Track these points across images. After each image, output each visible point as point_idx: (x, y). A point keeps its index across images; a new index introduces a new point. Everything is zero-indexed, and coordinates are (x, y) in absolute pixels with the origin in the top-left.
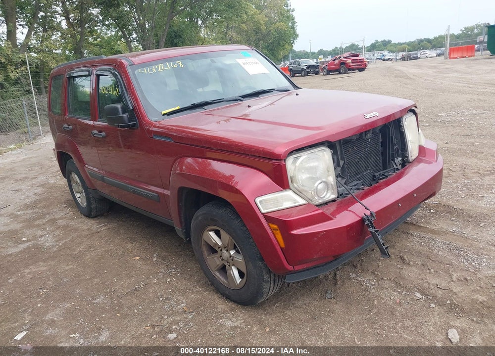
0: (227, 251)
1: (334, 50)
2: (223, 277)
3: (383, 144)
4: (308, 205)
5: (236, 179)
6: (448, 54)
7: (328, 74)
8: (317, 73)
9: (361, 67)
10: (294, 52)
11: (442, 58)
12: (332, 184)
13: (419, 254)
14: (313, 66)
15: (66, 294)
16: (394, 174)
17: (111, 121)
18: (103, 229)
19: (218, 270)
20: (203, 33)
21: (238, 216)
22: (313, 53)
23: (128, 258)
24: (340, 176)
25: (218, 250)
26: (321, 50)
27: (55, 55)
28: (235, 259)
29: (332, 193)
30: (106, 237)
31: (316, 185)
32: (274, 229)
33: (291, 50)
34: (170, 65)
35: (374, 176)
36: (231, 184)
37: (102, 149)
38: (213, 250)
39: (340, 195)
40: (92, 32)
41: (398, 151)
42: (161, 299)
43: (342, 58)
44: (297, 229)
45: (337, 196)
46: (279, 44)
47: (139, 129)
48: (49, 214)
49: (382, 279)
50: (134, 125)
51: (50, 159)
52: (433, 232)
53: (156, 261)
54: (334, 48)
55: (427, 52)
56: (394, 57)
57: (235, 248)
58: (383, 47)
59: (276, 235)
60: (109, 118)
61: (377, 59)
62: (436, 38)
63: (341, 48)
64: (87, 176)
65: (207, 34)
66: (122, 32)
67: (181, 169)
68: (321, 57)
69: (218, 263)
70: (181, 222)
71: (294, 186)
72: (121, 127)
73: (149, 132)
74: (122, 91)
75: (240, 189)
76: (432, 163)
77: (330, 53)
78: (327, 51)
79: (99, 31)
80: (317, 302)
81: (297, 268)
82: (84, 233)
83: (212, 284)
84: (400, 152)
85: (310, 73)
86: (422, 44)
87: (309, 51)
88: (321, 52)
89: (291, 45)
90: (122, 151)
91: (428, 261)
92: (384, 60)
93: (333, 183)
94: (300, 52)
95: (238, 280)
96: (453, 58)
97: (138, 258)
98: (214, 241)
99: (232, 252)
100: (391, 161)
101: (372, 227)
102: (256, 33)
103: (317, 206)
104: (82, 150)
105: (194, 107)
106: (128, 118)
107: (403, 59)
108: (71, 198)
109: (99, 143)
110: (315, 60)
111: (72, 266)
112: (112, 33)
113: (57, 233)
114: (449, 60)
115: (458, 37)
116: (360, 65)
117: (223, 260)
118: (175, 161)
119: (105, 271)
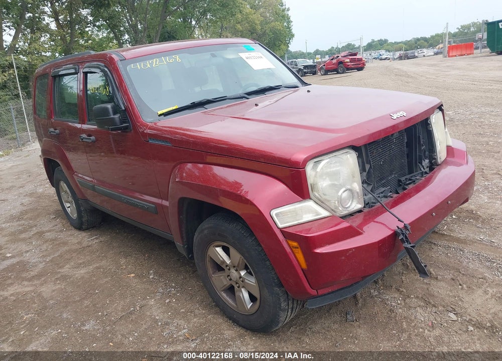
0: (236, 270)
1: (330, 50)
2: (230, 298)
3: (409, 145)
4: (332, 217)
5: (245, 188)
6: (446, 52)
7: (326, 74)
8: (314, 73)
9: (359, 66)
10: (289, 52)
11: (440, 56)
12: (357, 193)
13: (447, 267)
14: (310, 66)
15: (52, 319)
16: (423, 178)
17: (100, 123)
18: (94, 242)
19: (225, 291)
20: (197, 33)
21: (252, 234)
22: (309, 54)
23: (122, 276)
24: (366, 182)
25: (226, 269)
26: (317, 50)
27: (44, 57)
28: (246, 281)
29: (359, 203)
30: (98, 251)
31: (340, 194)
32: (293, 247)
33: (287, 50)
34: (166, 60)
35: (400, 181)
36: (241, 193)
37: (94, 155)
38: (219, 267)
39: (367, 204)
40: (83, 34)
41: (425, 152)
42: (160, 324)
43: (340, 57)
44: (321, 246)
45: (363, 206)
46: (275, 44)
47: (132, 131)
48: (36, 226)
49: (409, 297)
50: (126, 128)
51: (38, 166)
52: (458, 240)
53: (152, 278)
54: (330, 48)
55: (424, 51)
56: (391, 57)
57: (246, 268)
58: (379, 47)
59: (297, 255)
60: (99, 120)
61: (374, 58)
62: (432, 37)
63: (337, 48)
64: (77, 185)
65: (201, 34)
66: (114, 33)
67: (181, 177)
68: (318, 56)
69: (225, 283)
70: (182, 238)
71: (315, 196)
72: (112, 130)
73: (144, 135)
74: (113, 89)
75: (251, 200)
76: (463, 165)
77: (326, 53)
78: (323, 51)
79: (90, 32)
80: (336, 326)
81: (321, 292)
82: (74, 247)
83: (217, 305)
84: (427, 153)
85: (307, 73)
86: (418, 43)
87: (305, 51)
88: (317, 52)
89: (287, 45)
90: (115, 157)
91: (458, 275)
92: (381, 59)
93: (358, 190)
94: (296, 52)
95: (249, 305)
96: (452, 56)
97: (133, 275)
98: (221, 259)
99: (243, 273)
100: (418, 164)
101: (407, 241)
102: (252, 34)
103: (341, 218)
104: (70, 156)
105: (194, 106)
106: (120, 120)
107: (400, 58)
108: (60, 208)
109: (89, 148)
110: (312, 60)
111: (59, 286)
112: (103, 34)
113: (44, 247)
114: (448, 58)
115: (454, 35)
116: (358, 64)
117: (231, 280)
118: (174, 167)
119: (97, 291)
